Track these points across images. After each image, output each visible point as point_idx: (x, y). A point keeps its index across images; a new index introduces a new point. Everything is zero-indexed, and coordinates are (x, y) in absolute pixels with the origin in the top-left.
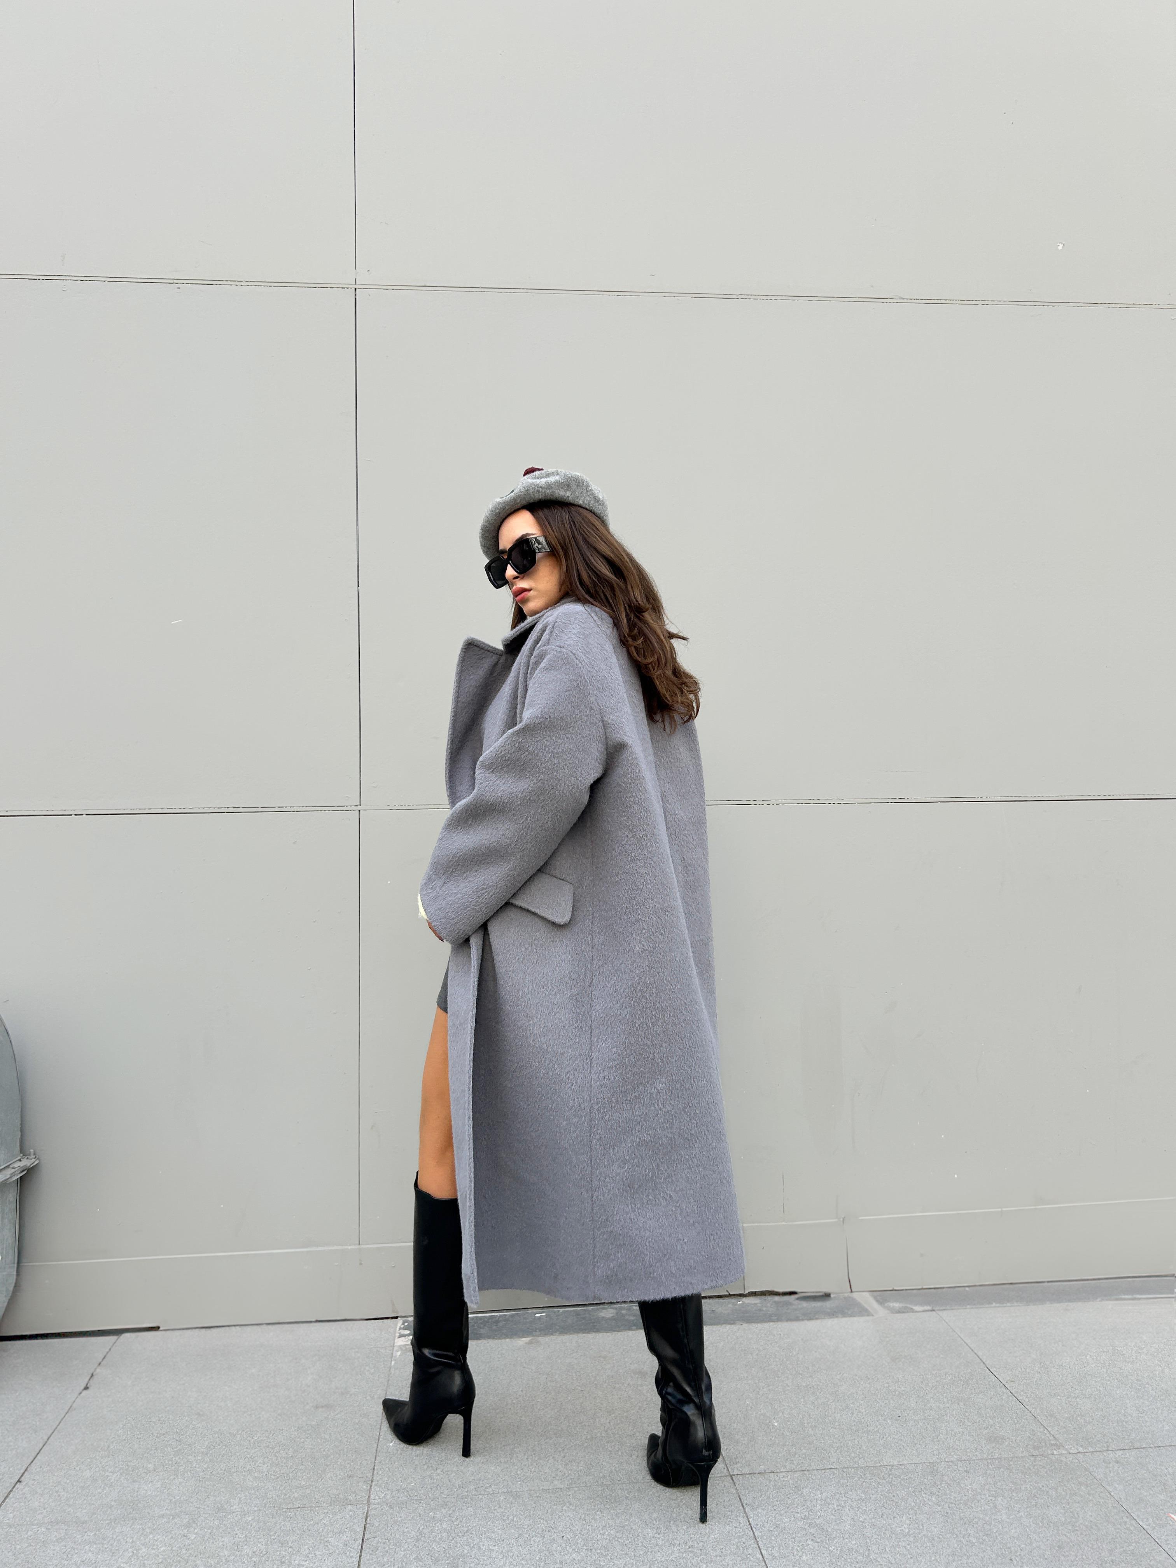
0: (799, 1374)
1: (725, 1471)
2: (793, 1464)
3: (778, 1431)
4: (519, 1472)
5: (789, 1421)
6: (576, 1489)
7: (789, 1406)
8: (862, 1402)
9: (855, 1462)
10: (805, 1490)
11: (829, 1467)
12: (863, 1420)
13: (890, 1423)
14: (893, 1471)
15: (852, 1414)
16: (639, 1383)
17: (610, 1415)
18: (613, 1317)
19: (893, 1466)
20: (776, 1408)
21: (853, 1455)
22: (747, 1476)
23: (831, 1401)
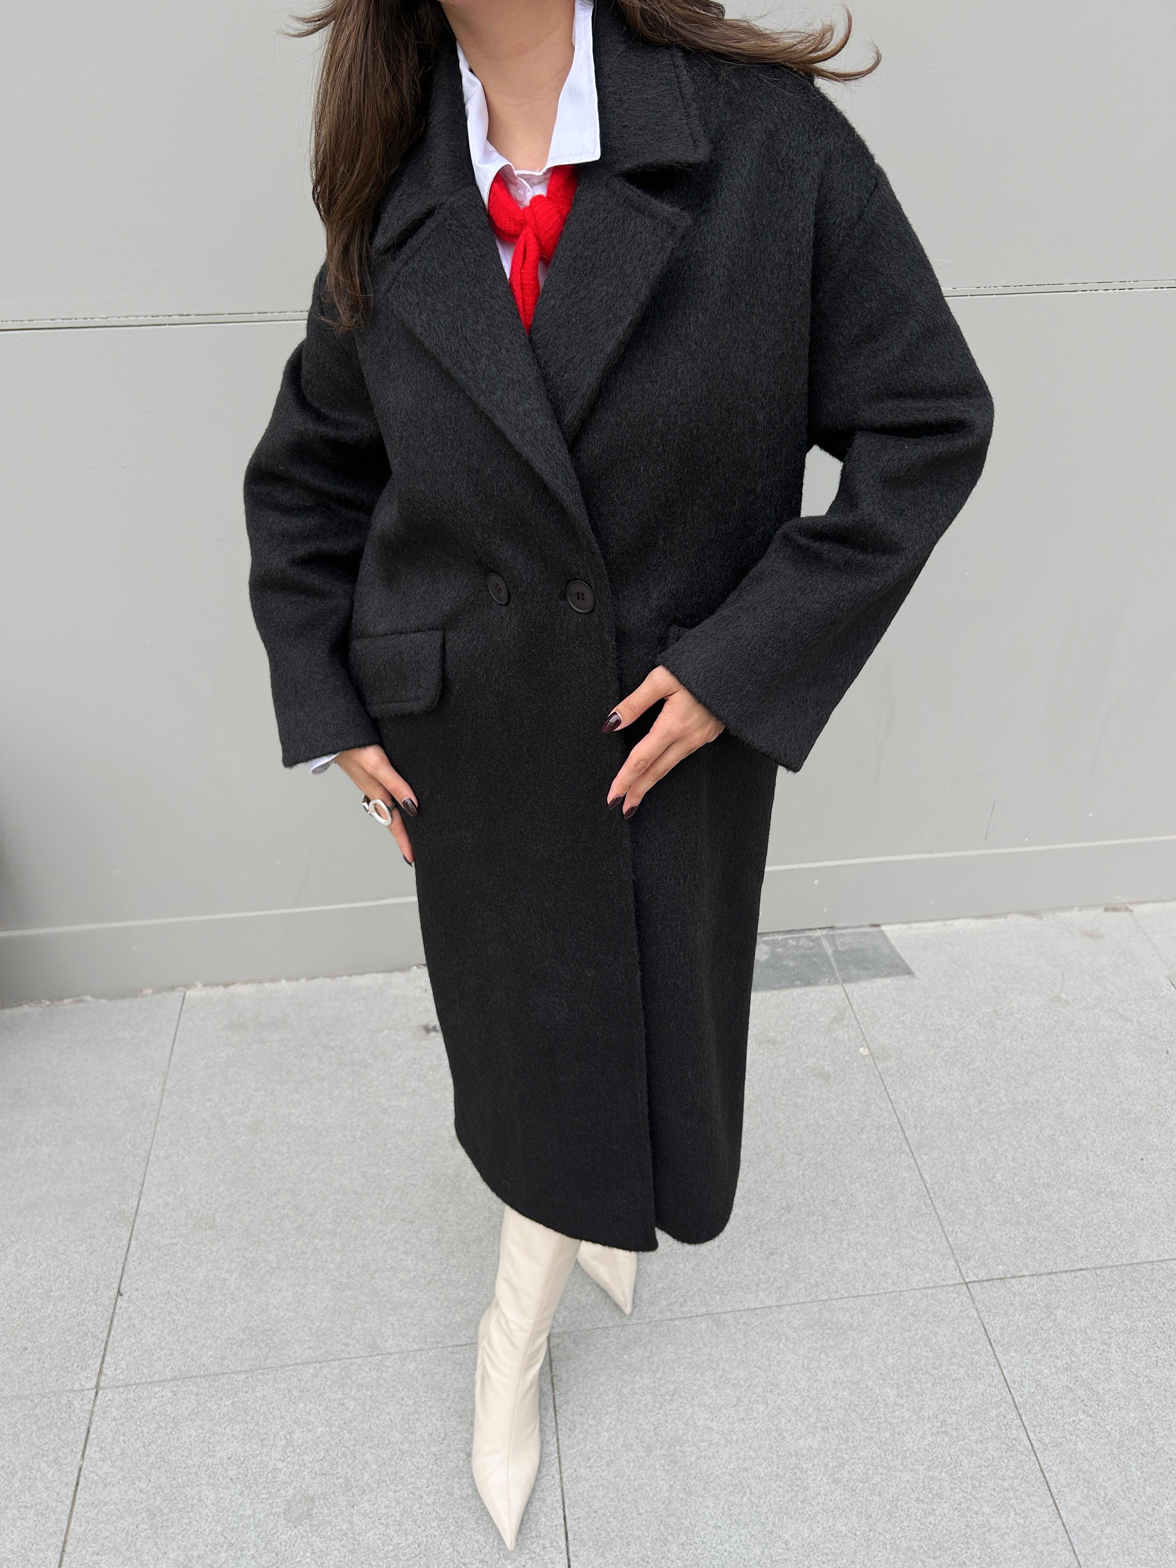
0: (1013, 1078)
1: (958, 1274)
2: (1036, 1260)
3: (1006, 1194)
4: (714, 1275)
5: (1016, 1174)
6: (788, 1308)
7: (1010, 1144)
8: (1095, 1135)
9: (1108, 1256)
10: (1060, 1311)
11: (1080, 1266)
12: (1102, 1172)
13: (1135, 1177)
14: (1156, 1275)
15: (1087, 1158)
16: (824, 1096)
17: (801, 1160)
18: (768, 960)
19: (1153, 1262)
20: (996, 1147)
21: (1102, 1242)
22: (986, 1284)
23: (1058, 1133)
